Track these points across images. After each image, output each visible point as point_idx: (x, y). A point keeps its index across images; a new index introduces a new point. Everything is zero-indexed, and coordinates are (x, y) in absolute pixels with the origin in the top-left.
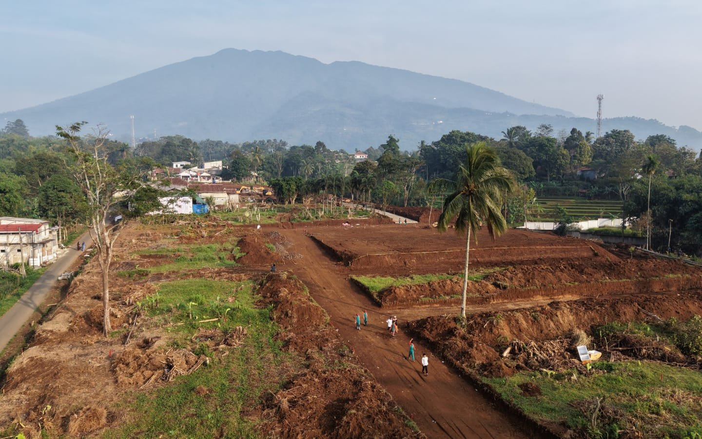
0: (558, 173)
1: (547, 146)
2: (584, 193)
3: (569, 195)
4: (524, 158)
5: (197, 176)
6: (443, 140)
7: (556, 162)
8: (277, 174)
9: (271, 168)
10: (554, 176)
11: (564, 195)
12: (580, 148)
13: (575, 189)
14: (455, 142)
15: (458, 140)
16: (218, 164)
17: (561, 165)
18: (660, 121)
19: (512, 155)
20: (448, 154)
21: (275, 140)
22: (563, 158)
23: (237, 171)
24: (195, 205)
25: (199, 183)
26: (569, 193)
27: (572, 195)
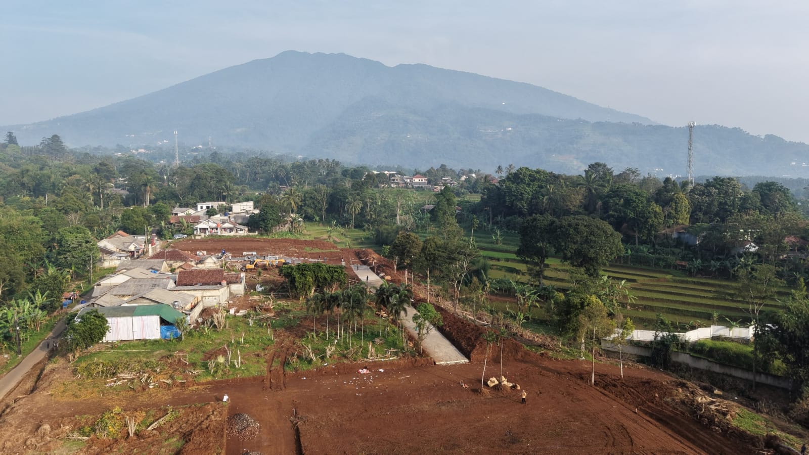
0: (649, 234)
1: (635, 201)
2: (684, 266)
3: (664, 267)
4: (610, 233)
5: (217, 229)
6: (508, 178)
7: (646, 222)
8: (321, 210)
9: (313, 203)
10: (644, 238)
11: (657, 264)
12: (676, 203)
13: (671, 259)
14: (522, 181)
15: (527, 179)
16: (249, 206)
17: (652, 226)
18: (744, 130)
19: (596, 230)
20: (514, 196)
21: (327, 160)
22: (655, 217)
23: (264, 222)
24: (164, 327)
25: (220, 236)
26: (664, 264)
27: (668, 267)
